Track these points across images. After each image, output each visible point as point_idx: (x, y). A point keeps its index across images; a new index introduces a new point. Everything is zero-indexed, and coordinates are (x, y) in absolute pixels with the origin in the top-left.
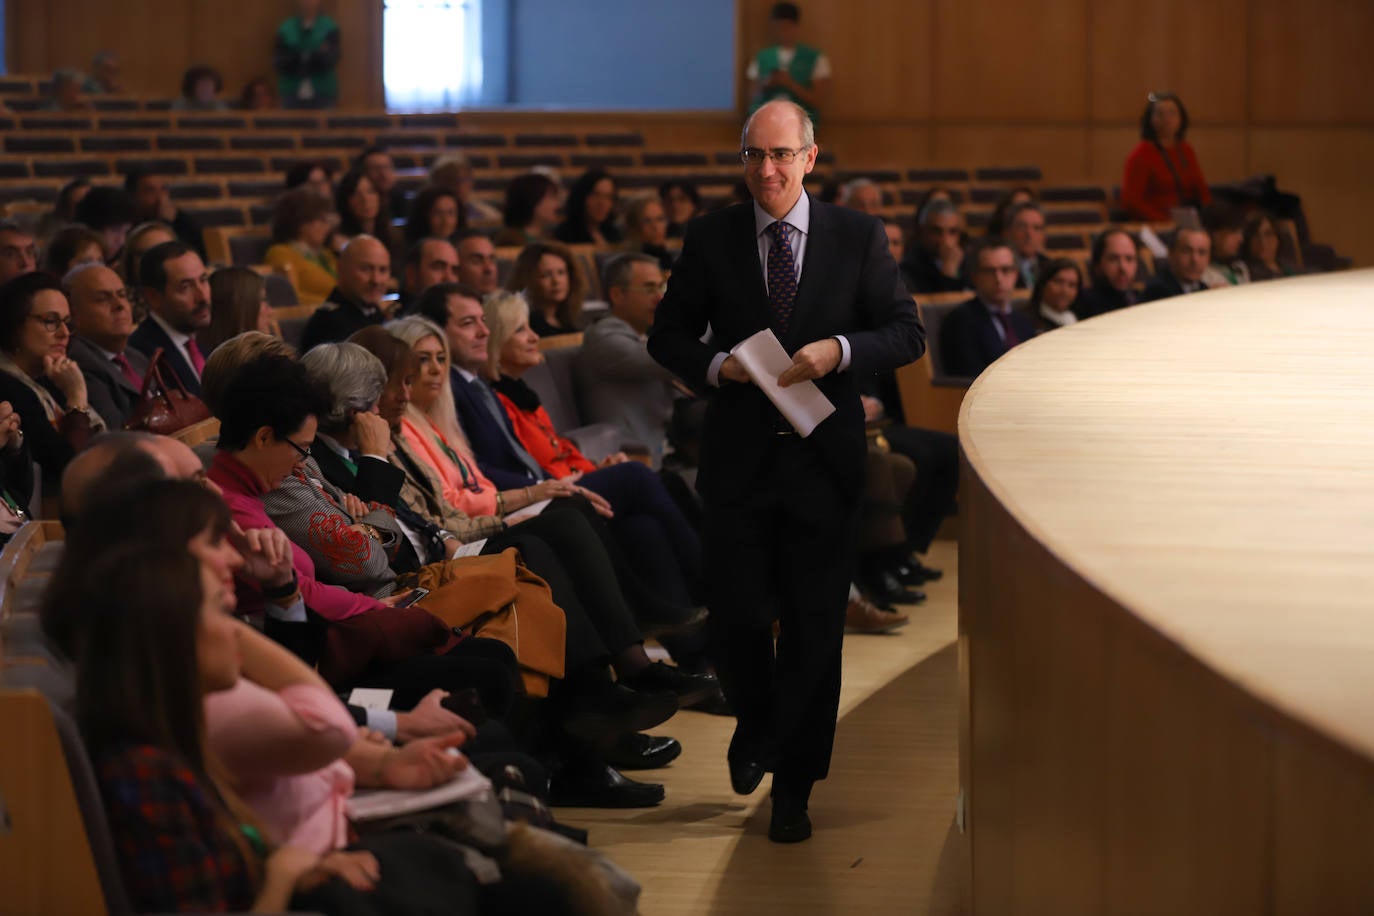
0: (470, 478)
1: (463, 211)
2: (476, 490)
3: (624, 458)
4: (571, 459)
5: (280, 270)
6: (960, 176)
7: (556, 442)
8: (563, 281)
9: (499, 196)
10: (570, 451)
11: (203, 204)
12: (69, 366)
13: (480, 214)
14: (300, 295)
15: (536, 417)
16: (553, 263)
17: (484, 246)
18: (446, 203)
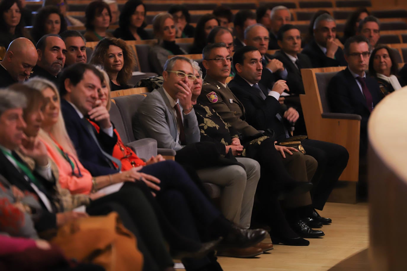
0: (76, 169)
1: (64, 22)
2: (79, 176)
3: (162, 158)
4: (132, 159)
6: (329, 5)
7: (123, 149)
8: (121, 59)
9: (82, 14)
10: (131, 154)
13: (72, 24)
16: (116, 50)
17: (79, 41)
18: (55, 17)
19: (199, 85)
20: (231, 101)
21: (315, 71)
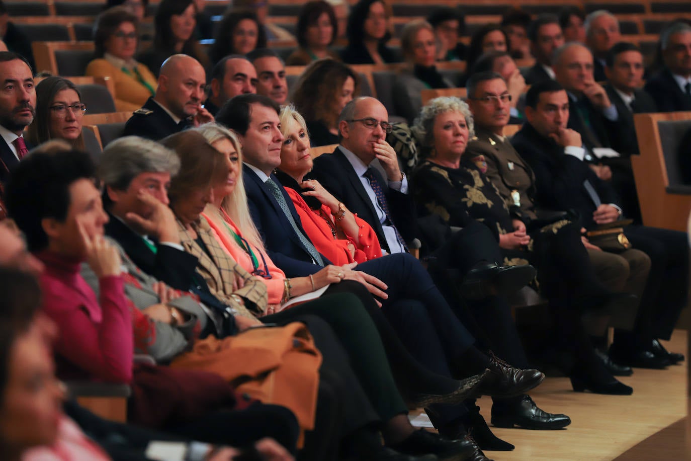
0: (260, 265)
2: (266, 274)
5: (100, 80)
9: (292, 21)
11: (32, 21)
13: (276, 37)
14: (117, 103)
17: (275, 64)
18: (248, 25)
19: (461, 138)
20: (511, 166)
21: (657, 118)
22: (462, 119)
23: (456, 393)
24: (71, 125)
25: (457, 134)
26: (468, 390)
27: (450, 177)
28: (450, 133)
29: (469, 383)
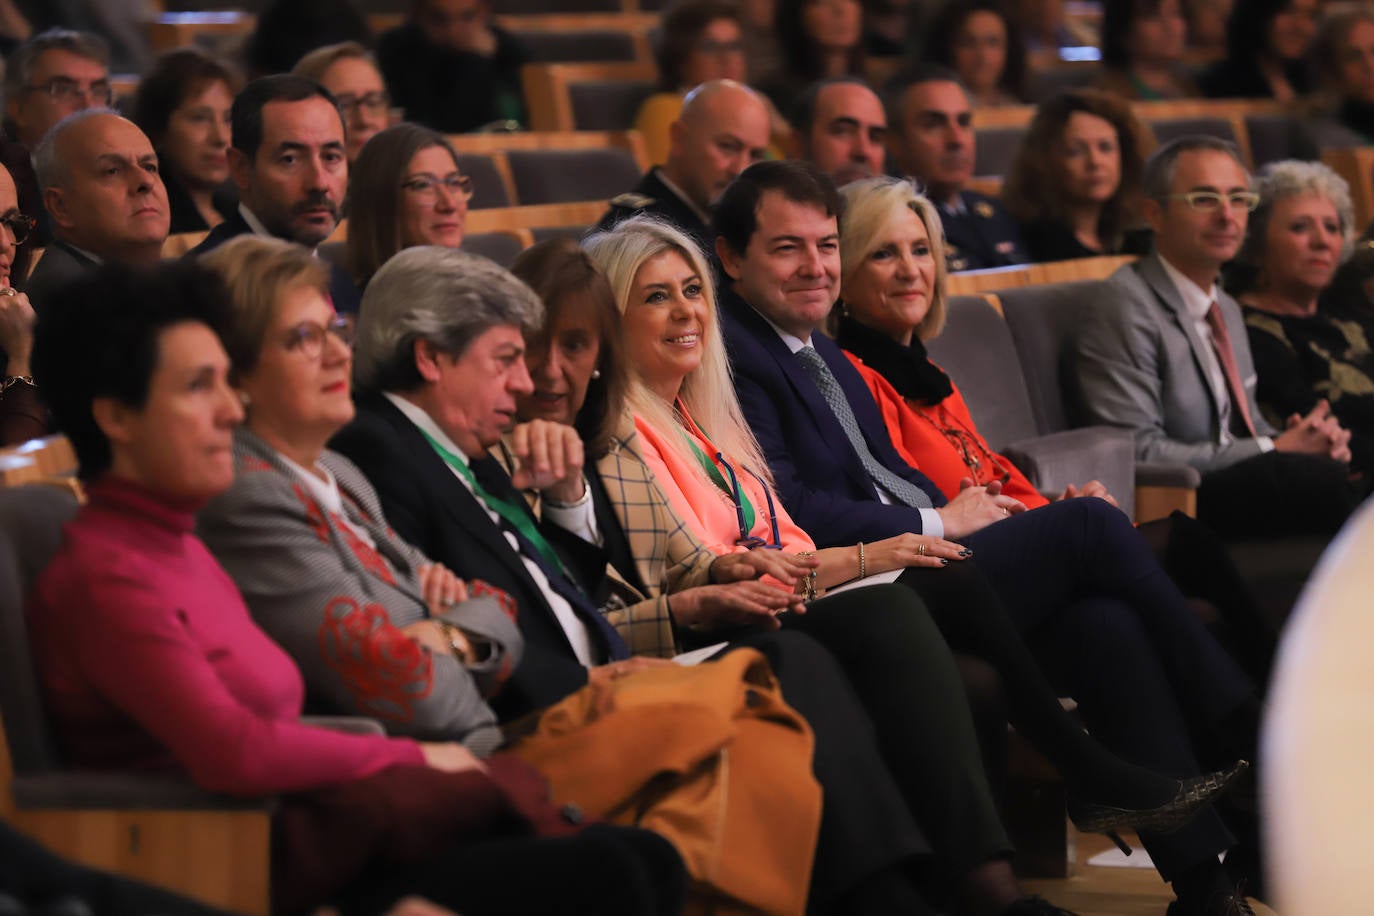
8: (1108, 164)
12: (10, 300)
15: (943, 412)
16: (1092, 129)
19: (1326, 256)
22: (1331, 213)
23: (1168, 808)
24: (447, 219)
25: (1319, 246)
26: (1194, 805)
27: (1288, 333)
28: (1302, 240)
29: (1199, 788)
